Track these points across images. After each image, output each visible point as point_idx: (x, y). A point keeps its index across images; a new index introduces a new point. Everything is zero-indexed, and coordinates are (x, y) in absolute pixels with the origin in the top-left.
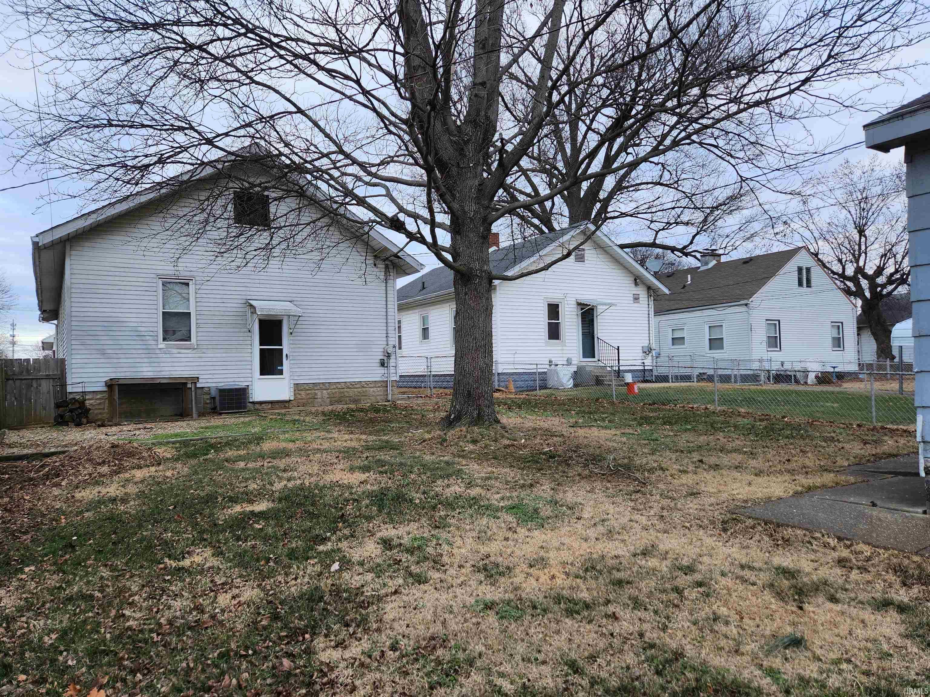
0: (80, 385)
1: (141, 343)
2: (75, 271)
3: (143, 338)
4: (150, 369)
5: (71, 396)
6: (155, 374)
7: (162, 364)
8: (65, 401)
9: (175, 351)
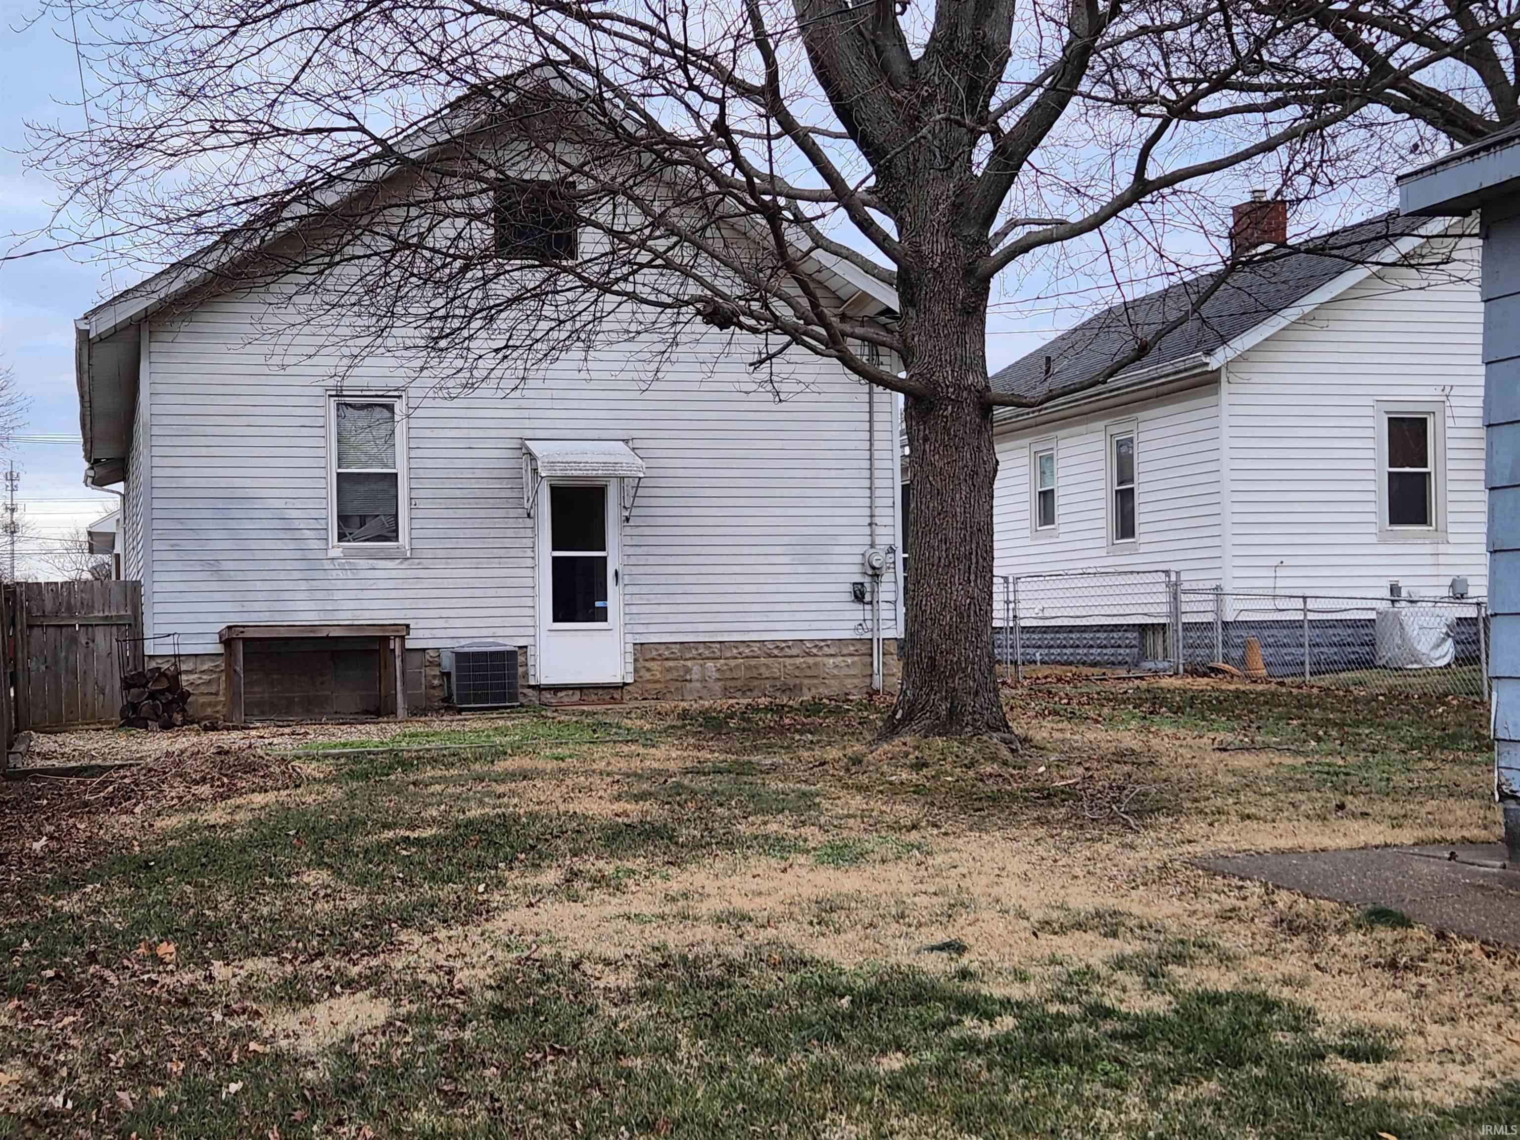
0: (169, 640)
1: (292, 545)
2: (160, 388)
3: (297, 534)
4: (312, 605)
5: (153, 665)
6: (322, 615)
7: (338, 595)
8: (142, 674)
9: (363, 563)
